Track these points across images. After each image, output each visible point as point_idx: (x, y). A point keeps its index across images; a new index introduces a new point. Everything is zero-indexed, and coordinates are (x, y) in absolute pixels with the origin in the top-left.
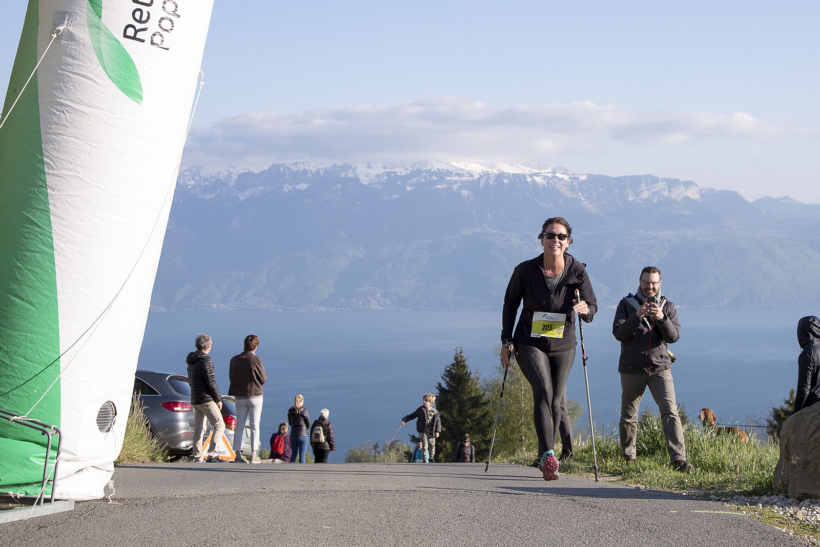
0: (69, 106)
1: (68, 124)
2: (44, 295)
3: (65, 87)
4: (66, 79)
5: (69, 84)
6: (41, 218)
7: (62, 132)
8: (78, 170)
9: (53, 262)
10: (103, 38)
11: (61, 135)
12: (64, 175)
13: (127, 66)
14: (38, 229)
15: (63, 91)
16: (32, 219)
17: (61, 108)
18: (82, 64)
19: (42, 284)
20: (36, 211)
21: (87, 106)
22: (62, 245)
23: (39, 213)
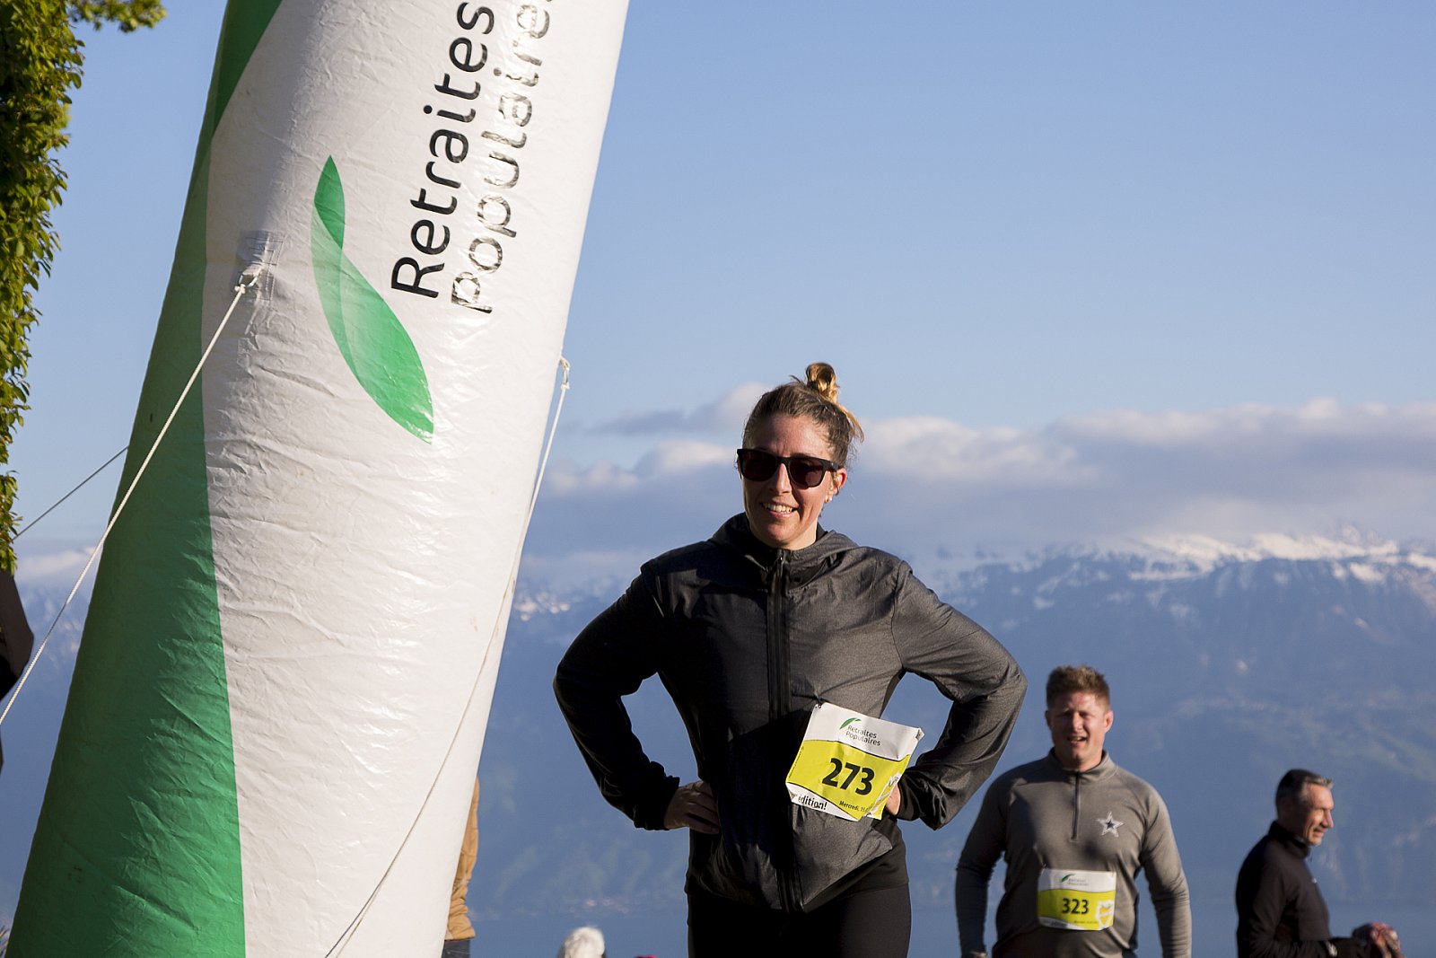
0: (270, 450)
1: (269, 494)
2: (212, 897)
3: (264, 406)
4: (265, 388)
5: (271, 400)
6: (208, 714)
7: (257, 512)
8: (290, 599)
9: (234, 818)
10: (347, 293)
11: (254, 519)
12: (260, 612)
13: (398, 354)
14: (202, 742)
15: (256, 415)
16: (189, 716)
17: (253, 457)
18: (299, 352)
19: (210, 874)
20: (198, 697)
21: (312, 449)
22: (252, 776)
23: (204, 702)
